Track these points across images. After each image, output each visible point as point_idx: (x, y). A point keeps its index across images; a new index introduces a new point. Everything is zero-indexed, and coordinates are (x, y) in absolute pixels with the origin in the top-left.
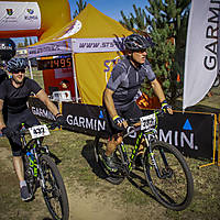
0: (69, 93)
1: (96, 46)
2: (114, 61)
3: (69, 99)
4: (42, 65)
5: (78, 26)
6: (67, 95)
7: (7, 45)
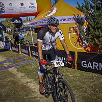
1: (64, 20)
2: (73, 28)
5: (55, 10)
7: (18, 21)
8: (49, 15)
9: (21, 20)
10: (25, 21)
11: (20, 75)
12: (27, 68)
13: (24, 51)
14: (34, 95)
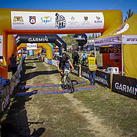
0: (118, 68)
3: (117, 72)
4: (102, 50)
5: (127, 27)
6: (116, 70)
7: (82, 37)
8: (119, 33)
9: (86, 37)
10: (90, 38)
11: (76, 102)
12: (86, 95)
13: (85, 74)
14: (89, 128)
